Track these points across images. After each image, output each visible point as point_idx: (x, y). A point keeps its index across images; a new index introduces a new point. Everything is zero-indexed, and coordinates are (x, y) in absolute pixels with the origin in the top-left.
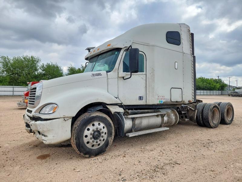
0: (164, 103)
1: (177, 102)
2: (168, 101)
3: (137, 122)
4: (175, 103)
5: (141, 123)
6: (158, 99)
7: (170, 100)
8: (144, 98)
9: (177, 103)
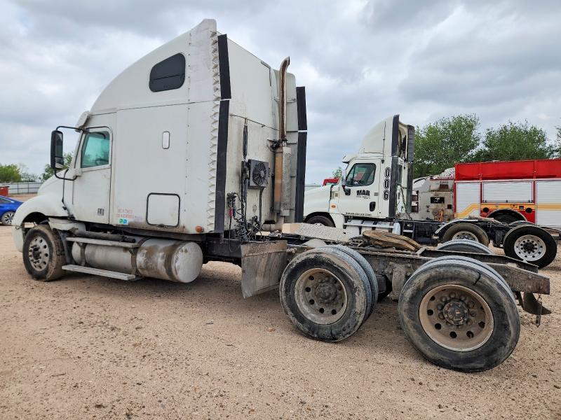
0: (129, 224)
1: (161, 226)
2: (140, 221)
3: (88, 250)
4: (159, 229)
5: (93, 254)
6: (118, 216)
7: (144, 220)
8: (106, 212)
9: (162, 229)
